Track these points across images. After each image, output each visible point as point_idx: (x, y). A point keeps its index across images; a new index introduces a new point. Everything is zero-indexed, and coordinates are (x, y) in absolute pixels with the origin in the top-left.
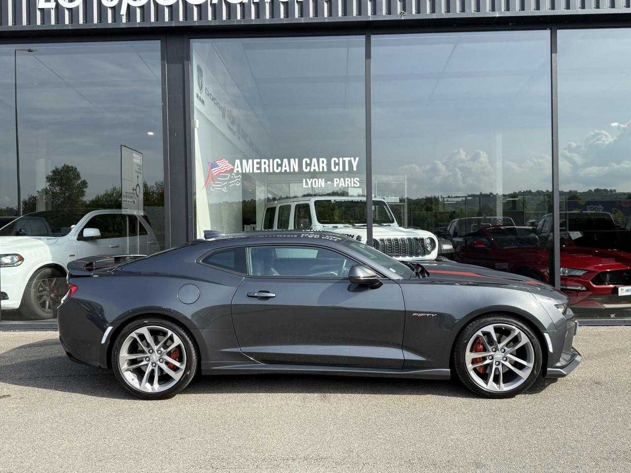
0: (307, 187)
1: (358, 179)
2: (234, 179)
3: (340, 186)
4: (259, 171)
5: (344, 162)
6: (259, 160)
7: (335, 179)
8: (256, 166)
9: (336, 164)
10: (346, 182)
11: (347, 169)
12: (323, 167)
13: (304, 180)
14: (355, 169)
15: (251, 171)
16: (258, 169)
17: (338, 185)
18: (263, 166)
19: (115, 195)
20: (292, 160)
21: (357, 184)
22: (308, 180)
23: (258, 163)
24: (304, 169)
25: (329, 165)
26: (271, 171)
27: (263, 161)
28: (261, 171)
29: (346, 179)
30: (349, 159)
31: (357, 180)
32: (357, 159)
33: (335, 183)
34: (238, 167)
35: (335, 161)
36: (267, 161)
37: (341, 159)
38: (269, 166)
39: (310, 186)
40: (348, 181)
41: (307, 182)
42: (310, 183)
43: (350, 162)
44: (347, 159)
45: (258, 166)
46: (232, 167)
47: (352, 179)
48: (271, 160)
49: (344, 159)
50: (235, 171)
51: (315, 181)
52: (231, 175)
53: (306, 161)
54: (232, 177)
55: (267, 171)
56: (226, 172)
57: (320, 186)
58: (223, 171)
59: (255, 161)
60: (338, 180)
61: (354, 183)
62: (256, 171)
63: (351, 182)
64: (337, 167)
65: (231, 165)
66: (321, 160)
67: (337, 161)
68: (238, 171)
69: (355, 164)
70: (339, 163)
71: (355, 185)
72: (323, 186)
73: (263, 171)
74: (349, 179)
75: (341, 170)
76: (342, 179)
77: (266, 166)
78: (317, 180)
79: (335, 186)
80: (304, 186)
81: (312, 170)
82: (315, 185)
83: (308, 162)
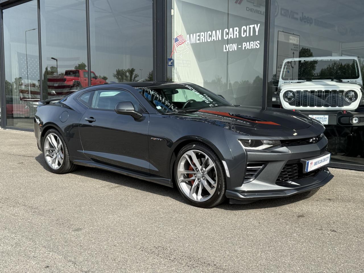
0: (226, 51)
1: (259, 42)
2: (186, 49)
3: (247, 48)
4: (199, 42)
5: (250, 28)
6: (199, 34)
8: (198, 38)
9: (245, 31)
10: (251, 45)
11: (252, 35)
12: (236, 34)
13: (224, 46)
14: (257, 34)
15: (195, 42)
17: (245, 47)
18: (201, 37)
20: (218, 31)
21: (258, 46)
22: (227, 45)
24: (225, 38)
25: (240, 33)
26: (206, 41)
27: (201, 33)
29: (251, 43)
30: (253, 26)
31: (258, 43)
32: (259, 25)
33: (244, 46)
35: (244, 29)
36: (203, 33)
37: (248, 27)
38: (204, 37)
40: (252, 44)
41: (226, 46)
42: (227, 48)
43: (254, 28)
44: (252, 26)
45: (199, 38)
46: (186, 40)
47: (255, 42)
48: (206, 33)
49: (250, 26)
51: (231, 46)
52: (184, 46)
55: (203, 41)
57: (234, 50)
58: (181, 44)
59: (197, 34)
60: (245, 43)
61: (256, 45)
62: (198, 42)
63: (254, 45)
64: (245, 33)
66: (235, 29)
67: (245, 29)
68: (188, 43)
69: (257, 30)
70: (247, 30)
71: (256, 47)
72: (236, 49)
73: (201, 41)
74: (253, 42)
75: (248, 35)
76: (248, 43)
77: (203, 38)
78: (232, 45)
79: (243, 49)
80: (224, 51)
81: (229, 38)
82: (231, 49)
83: (227, 31)
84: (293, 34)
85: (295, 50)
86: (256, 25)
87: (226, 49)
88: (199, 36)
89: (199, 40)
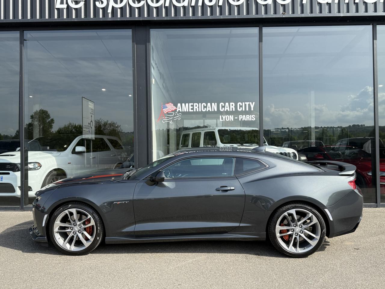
0: (222, 120)
1: (254, 116)
2: (177, 115)
3: (243, 120)
4: (192, 111)
5: (245, 105)
6: (192, 104)
7: (240, 116)
8: (190, 107)
9: (241, 106)
10: (247, 118)
11: (247, 109)
12: (232, 108)
13: (221, 116)
14: (252, 109)
15: (188, 111)
16: (192, 109)
17: (242, 119)
18: (195, 107)
19: (70, 128)
20: (213, 104)
21: (253, 119)
23: (192, 106)
24: (221, 110)
25: (236, 107)
26: (200, 110)
27: (195, 104)
28: (194, 111)
29: (247, 116)
30: (249, 103)
32: (254, 103)
33: (240, 118)
34: (179, 108)
36: (197, 104)
37: (243, 103)
38: (199, 107)
39: (224, 120)
40: (248, 117)
41: (222, 117)
42: (224, 118)
43: (249, 105)
44: (247, 103)
45: (192, 107)
46: (176, 108)
47: (251, 116)
48: (200, 104)
49: (246, 103)
50: (178, 111)
51: (227, 117)
52: (175, 113)
53: (222, 105)
54: (176, 114)
55: (198, 110)
56: (172, 111)
57: (230, 120)
58: (170, 111)
59: (190, 104)
60: (242, 116)
61: (252, 118)
62: (190, 110)
63: (250, 118)
64: (241, 108)
65: (175, 107)
66: (231, 104)
67: (241, 105)
68: (179, 111)
69: (252, 107)
70: (242, 106)
71: (252, 119)
72: (232, 120)
73: (195, 111)
74: (249, 116)
75: (244, 110)
76: (244, 116)
77: (197, 107)
78: (228, 116)
79: (240, 120)
81: (225, 110)
82: (227, 119)
83: (223, 105)
84: (90, 100)
85: (92, 114)
86: (251, 103)
87: (222, 119)
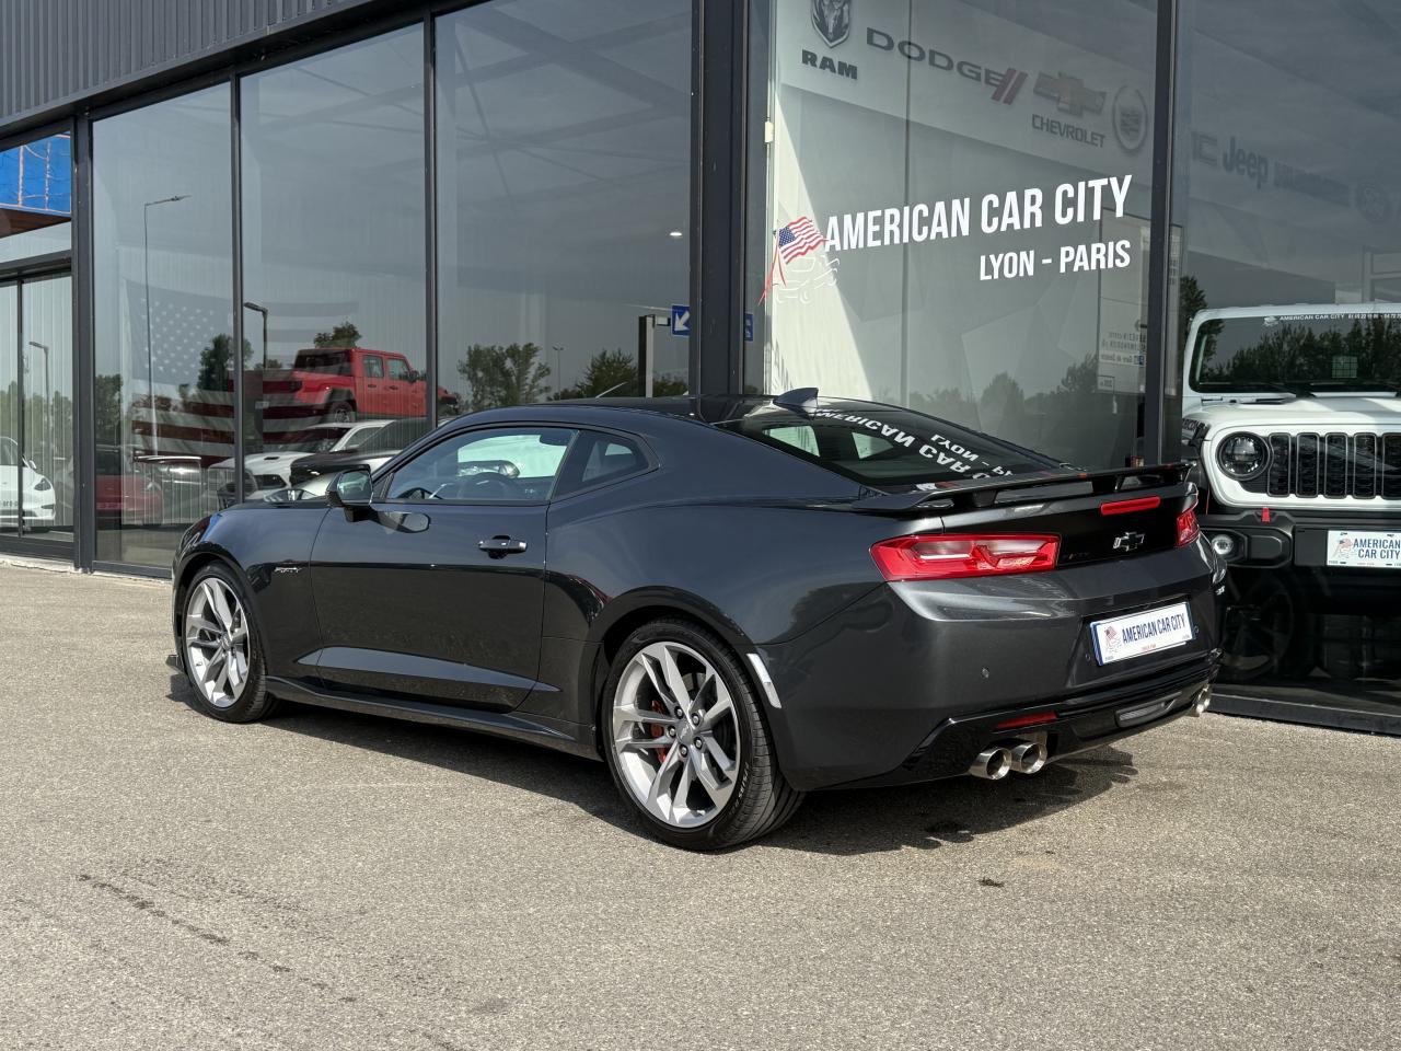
0: (989, 277)
1: (1127, 244)
2: (826, 270)
3: (1076, 269)
4: (878, 243)
5: (1090, 192)
6: (878, 213)
7: (1063, 250)
8: (872, 228)
9: (1070, 202)
10: (1094, 256)
11: (1097, 216)
12: (1033, 215)
13: (983, 258)
14: (1119, 213)
15: (861, 245)
16: (876, 236)
17: (1070, 265)
18: (888, 227)
20: (956, 203)
21: (1123, 260)
22: (992, 257)
23: (876, 221)
24: (985, 227)
25: (1048, 206)
26: (906, 240)
27: (888, 212)
28: (883, 242)
29: (1094, 247)
30: (1104, 182)
31: (1123, 247)
32: (1128, 179)
33: (1063, 260)
34: (833, 237)
35: (1065, 193)
36: (896, 212)
37: (1082, 185)
38: (901, 226)
39: (996, 276)
40: (1098, 251)
41: (988, 262)
42: (996, 266)
43: (1107, 190)
44: (1097, 184)
45: (877, 228)
46: (822, 237)
47: (1111, 244)
48: (907, 209)
49: (1090, 184)
51: (1011, 259)
52: (819, 260)
53: (991, 203)
54: (821, 264)
55: (897, 241)
56: (810, 252)
57: (1022, 274)
58: (803, 251)
59: (872, 215)
60: (1071, 250)
61: (1116, 255)
62: (872, 243)
63: (1106, 255)
64: (1070, 211)
65: (819, 233)
66: (1028, 193)
67: (1071, 194)
68: (833, 247)
69: (1120, 198)
70: (1078, 200)
71: (1118, 262)
72: (1031, 272)
73: (887, 242)
74: (1102, 246)
75: (1081, 218)
76: (1082, 248)
77: (895, 227)
78: (1014, 255)
79: (1063, 270)
80: (983, 277)
81: (1003, 228)
82: (1010, 271)
83: (996, 204)
86: (1114, 181)
87: (989, 270)
88: (879, 221)
89: (879, 235)
